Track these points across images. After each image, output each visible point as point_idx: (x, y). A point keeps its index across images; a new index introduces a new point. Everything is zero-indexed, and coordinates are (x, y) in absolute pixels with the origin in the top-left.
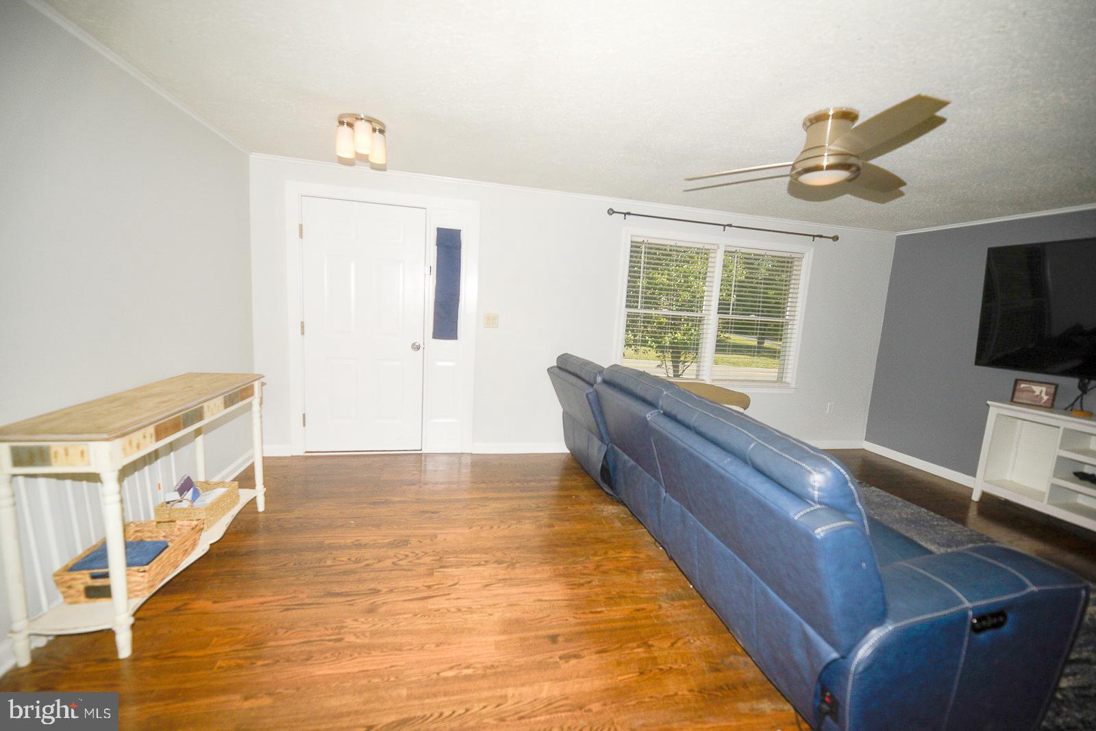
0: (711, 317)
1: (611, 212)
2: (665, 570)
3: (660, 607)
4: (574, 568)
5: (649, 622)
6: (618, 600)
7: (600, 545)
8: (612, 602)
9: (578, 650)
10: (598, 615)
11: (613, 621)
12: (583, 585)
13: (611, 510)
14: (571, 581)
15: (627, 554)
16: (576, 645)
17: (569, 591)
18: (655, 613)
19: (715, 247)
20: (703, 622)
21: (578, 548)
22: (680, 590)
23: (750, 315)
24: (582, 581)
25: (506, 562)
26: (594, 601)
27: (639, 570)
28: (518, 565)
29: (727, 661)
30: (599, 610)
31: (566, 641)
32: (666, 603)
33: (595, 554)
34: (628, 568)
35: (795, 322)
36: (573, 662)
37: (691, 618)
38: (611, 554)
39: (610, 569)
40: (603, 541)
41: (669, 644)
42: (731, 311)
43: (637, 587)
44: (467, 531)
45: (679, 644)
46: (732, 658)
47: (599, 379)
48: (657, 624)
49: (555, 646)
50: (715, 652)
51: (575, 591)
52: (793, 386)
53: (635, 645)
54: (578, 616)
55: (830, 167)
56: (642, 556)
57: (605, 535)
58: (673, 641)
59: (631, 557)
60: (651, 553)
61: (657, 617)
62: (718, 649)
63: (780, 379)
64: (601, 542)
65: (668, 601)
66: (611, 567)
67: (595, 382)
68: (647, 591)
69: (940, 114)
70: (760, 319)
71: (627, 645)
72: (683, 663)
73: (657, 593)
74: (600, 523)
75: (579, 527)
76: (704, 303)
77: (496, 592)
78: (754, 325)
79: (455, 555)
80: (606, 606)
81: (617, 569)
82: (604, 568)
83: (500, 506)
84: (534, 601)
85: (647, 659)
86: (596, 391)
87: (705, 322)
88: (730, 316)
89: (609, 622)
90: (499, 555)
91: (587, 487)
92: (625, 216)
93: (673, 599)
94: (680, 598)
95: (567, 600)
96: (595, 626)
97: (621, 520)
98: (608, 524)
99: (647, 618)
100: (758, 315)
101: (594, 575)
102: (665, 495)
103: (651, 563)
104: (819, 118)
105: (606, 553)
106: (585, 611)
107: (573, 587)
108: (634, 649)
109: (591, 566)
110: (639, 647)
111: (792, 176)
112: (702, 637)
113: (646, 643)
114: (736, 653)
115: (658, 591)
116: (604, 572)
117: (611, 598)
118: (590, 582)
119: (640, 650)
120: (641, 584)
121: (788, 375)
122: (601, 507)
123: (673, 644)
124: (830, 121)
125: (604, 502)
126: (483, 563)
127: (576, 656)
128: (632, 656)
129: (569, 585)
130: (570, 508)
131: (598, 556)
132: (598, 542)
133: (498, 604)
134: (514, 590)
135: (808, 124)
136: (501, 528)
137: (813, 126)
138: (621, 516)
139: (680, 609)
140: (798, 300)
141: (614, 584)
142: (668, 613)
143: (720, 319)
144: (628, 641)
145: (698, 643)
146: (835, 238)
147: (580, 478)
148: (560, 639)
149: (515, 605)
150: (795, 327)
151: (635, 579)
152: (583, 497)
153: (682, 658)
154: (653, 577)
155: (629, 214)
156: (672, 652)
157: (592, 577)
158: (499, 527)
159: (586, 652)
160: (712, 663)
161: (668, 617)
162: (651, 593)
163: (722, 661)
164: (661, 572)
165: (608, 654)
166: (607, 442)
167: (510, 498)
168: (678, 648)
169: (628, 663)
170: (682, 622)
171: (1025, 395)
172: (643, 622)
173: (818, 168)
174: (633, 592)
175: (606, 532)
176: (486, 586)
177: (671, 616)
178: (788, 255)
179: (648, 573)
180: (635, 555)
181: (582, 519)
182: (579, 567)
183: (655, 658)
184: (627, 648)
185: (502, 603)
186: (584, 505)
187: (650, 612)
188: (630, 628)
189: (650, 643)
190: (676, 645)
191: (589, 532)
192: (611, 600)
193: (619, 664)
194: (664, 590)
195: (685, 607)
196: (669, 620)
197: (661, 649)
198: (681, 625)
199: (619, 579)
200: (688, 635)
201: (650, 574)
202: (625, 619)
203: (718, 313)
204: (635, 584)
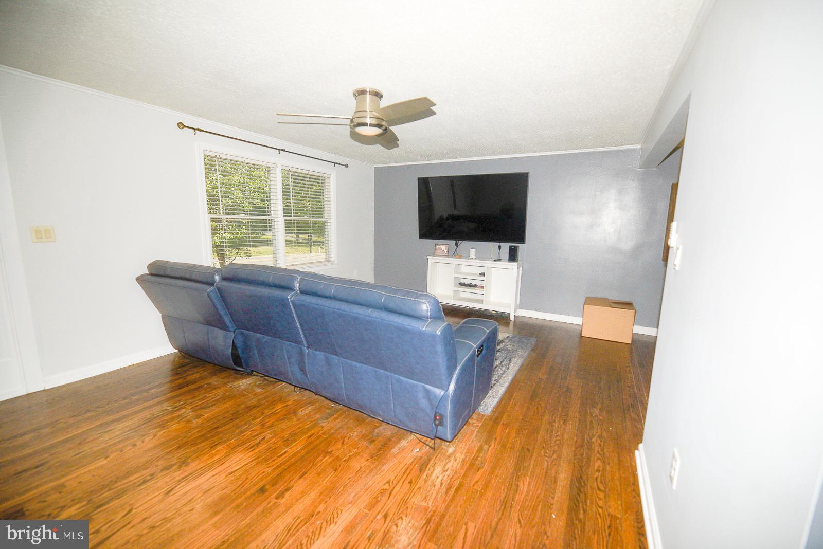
0: (279, 219)
1: (181, 126)
2: (312, 403)
3: (323, 427)
4: (244, 436)
5: (321, 439)
6: (292, 438)
7: (255, 411)
8: (289, 442)
9: (286, 485)
10: (285, 456)
11: (298, 452)
12: (260, 443)
13: (245, 383)
14: (248, 446)
15: (279, 406)
16: (282, 484)
17: (252, 453)
18: (321, 432)
19: (275, 166)
20: (351, 421)
21: (237, 421)
22: (328, 411)
23: (304, 217)
24: (258, 441)
25: (175, 464)
26: (275, 448)
27: (295, 412)
28: (189, 460)
29: (375, 434)
30: (284, 451)
31: (273, 486)
32: (324, 423)
33: (255, 418)
34: (286, 415)
35: (332, 221)
36: (287, 494)
37: (343, 423)
38: (267, 412)
39: (273, 422)
40: (255, 407)
41: (341, 444)
42: (293, 215)
43: (299, 424)
44: (105, 462)
45: (346, 440)
46: (376, 431)
47: (217, 278)
48: (327, 438)
49: (267, 493)
50: (367, 433)
51: (256, 451)
52: (336, 262)
53: (321, 457)
54: (270, 465)
55: (371, 125)
56: (290, 403)
57: (254, 402)
58: (342, 441)
59: (284, 407)
60: (296, 398)
61: (324, 433)
62: (367, 430)
63: (327, 259)
64: (254, 408)
65: (324, 421)
66: (274, 420)
67: (215, 282)
68: (308, 423)
69: (433, 108)
70: (311, 219)
71: (316, 461)
72: (355, 449)
73: (315, 420)
74: (244, 395)
75: (227, 405)
76: (272, 209)
77: (183, 491)
78: (308, 223)
79: (107, 489)
80: (287, 446)
81: (278, 420)
82: (268, 424)
83: (130, 423)
84: (226, 476)
85: (334, 460)
86: (219, 289)
87: (275, 223)
88: (292, 218)
89: (296, 455)
90: (161, 463)
91: (214, 374)
92: (195, 131)
93: (327, 418)
94: (331, 415)
95: (255, 460)
96: (288, 463)
97: (259, 386)
98: (250, 393)
99: (319, 437)
100: (310, 217)
101: (264, 432)
102: (307, 351)
103: (300, 404)
104: (362, 92)
105: (263, 413)
106: (274, 458)
107: (253, 449)
108: (323, 459)
109: (258, 427)
110: (324, 457)
111: (350, 126)
112: (356, 430)
113: (327, 452)
114: (376, 427)
115: (315, 419)
116: (271, 426)
117: (287, 440)
118: (264, 438)
119: (326, 458)
120: (301, 420)
121: (333, 256)
122: (236, 384)
123: (343, 443)
124: (368, 95)
125: (236, 379)
126: (148, 478)
127: (287, 490)
128: (324, 465)
129: (248, 449)
130: (208, 396)
131: (258, 418)
132: (250, 410)
133: (192, 499)
134: (201, 480)
135: (357, 94)
136: (146, 441)
137: (360, 96)
138: (257, 383)
139: (335, 421)
140: (331, 205)
141: (283, 430)
142: (329, 428)
143: (285, 220)
144: (316, 458)
145: (355, 433)
146: (347, 166)
147: (201, 369)
148: (267, 487)
149: (209, 490)
150: (332, 224)
151: (295, 419)
152: (215, 383)
153: (353, 447)
154: (306, 412)
155: (200, 130)
156: (345, 447)
157: (264, 434)
158: (143, 441)
159: (292, 482)
160: (368, 439)
161: (330, 430)
162: (312, 422)
163: (373, 435)
164: (310, 406)
165: (308, 473)
166: (233, 330)
167: (136, 412)
168: (347, 443)
169: (324, 470)
170: (340, 428)
171: (439, 251)
172: (318, 441)
173: (364, 125)
174: (299, 428)
175: (252, 399)
176: (169, 492)
177: (332, 428)
178: (321, 175)
179: (302, 411)
180: (285, 404)
181: (224, 399)
182: (248, 433)
183: (338, 456)
184: (317, 462)
185: (196, 495)
186: (220, 388)
187: (318, 433)
188: (313, 449)
189: (329, 450)
190: (345, 442)
191: (239, 405)
192: (287, 442)
193: (319, 474)
194: (318, 416)
195: (336, 419)
196: (332, 431)
197: (338, 449)
198: (340, 430)
199: (284, 425)
200: (348, 433)
201: (303, 411)
202: (305, 447)
203: (284, 216)
204: (298, 422)
